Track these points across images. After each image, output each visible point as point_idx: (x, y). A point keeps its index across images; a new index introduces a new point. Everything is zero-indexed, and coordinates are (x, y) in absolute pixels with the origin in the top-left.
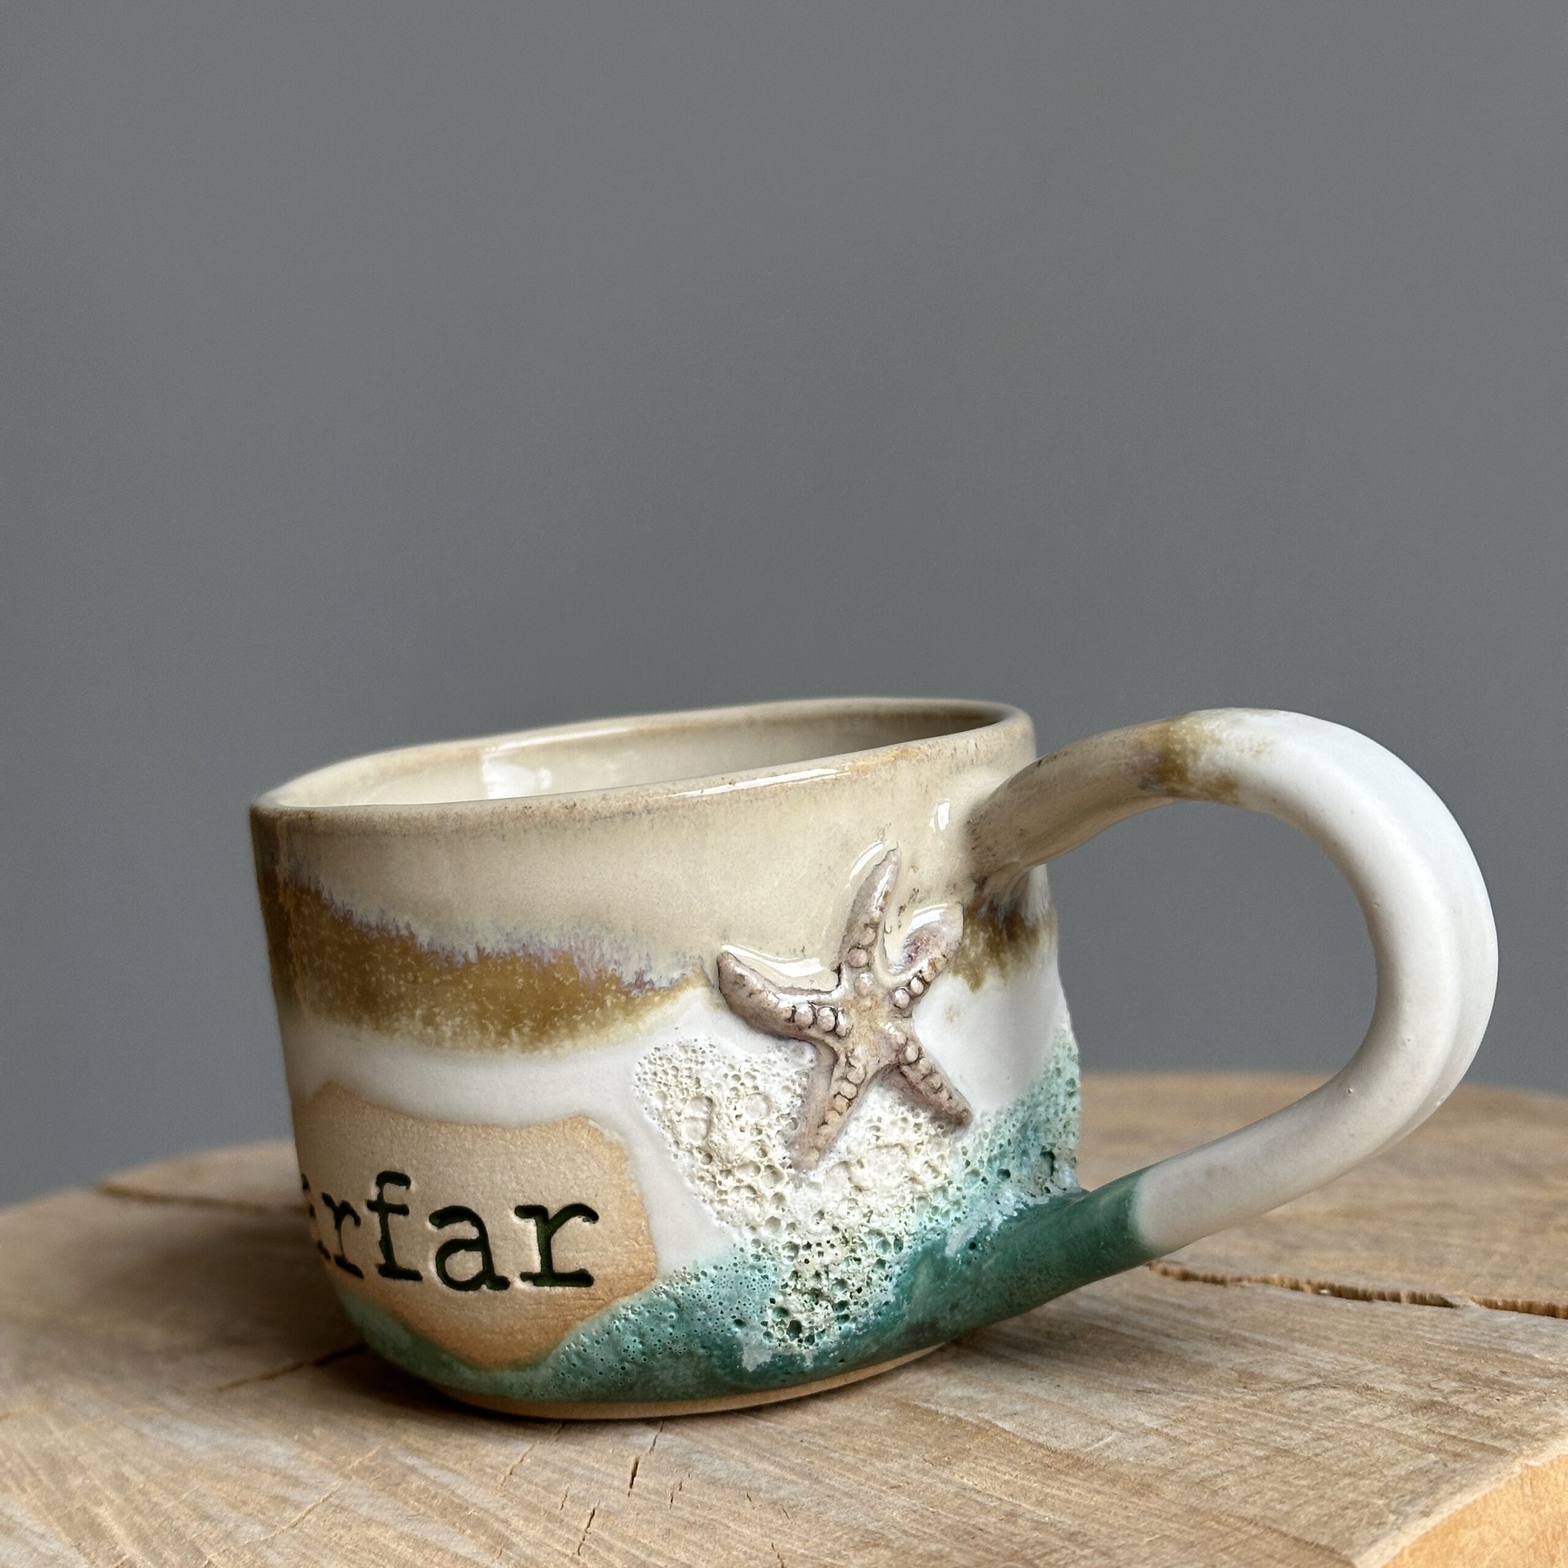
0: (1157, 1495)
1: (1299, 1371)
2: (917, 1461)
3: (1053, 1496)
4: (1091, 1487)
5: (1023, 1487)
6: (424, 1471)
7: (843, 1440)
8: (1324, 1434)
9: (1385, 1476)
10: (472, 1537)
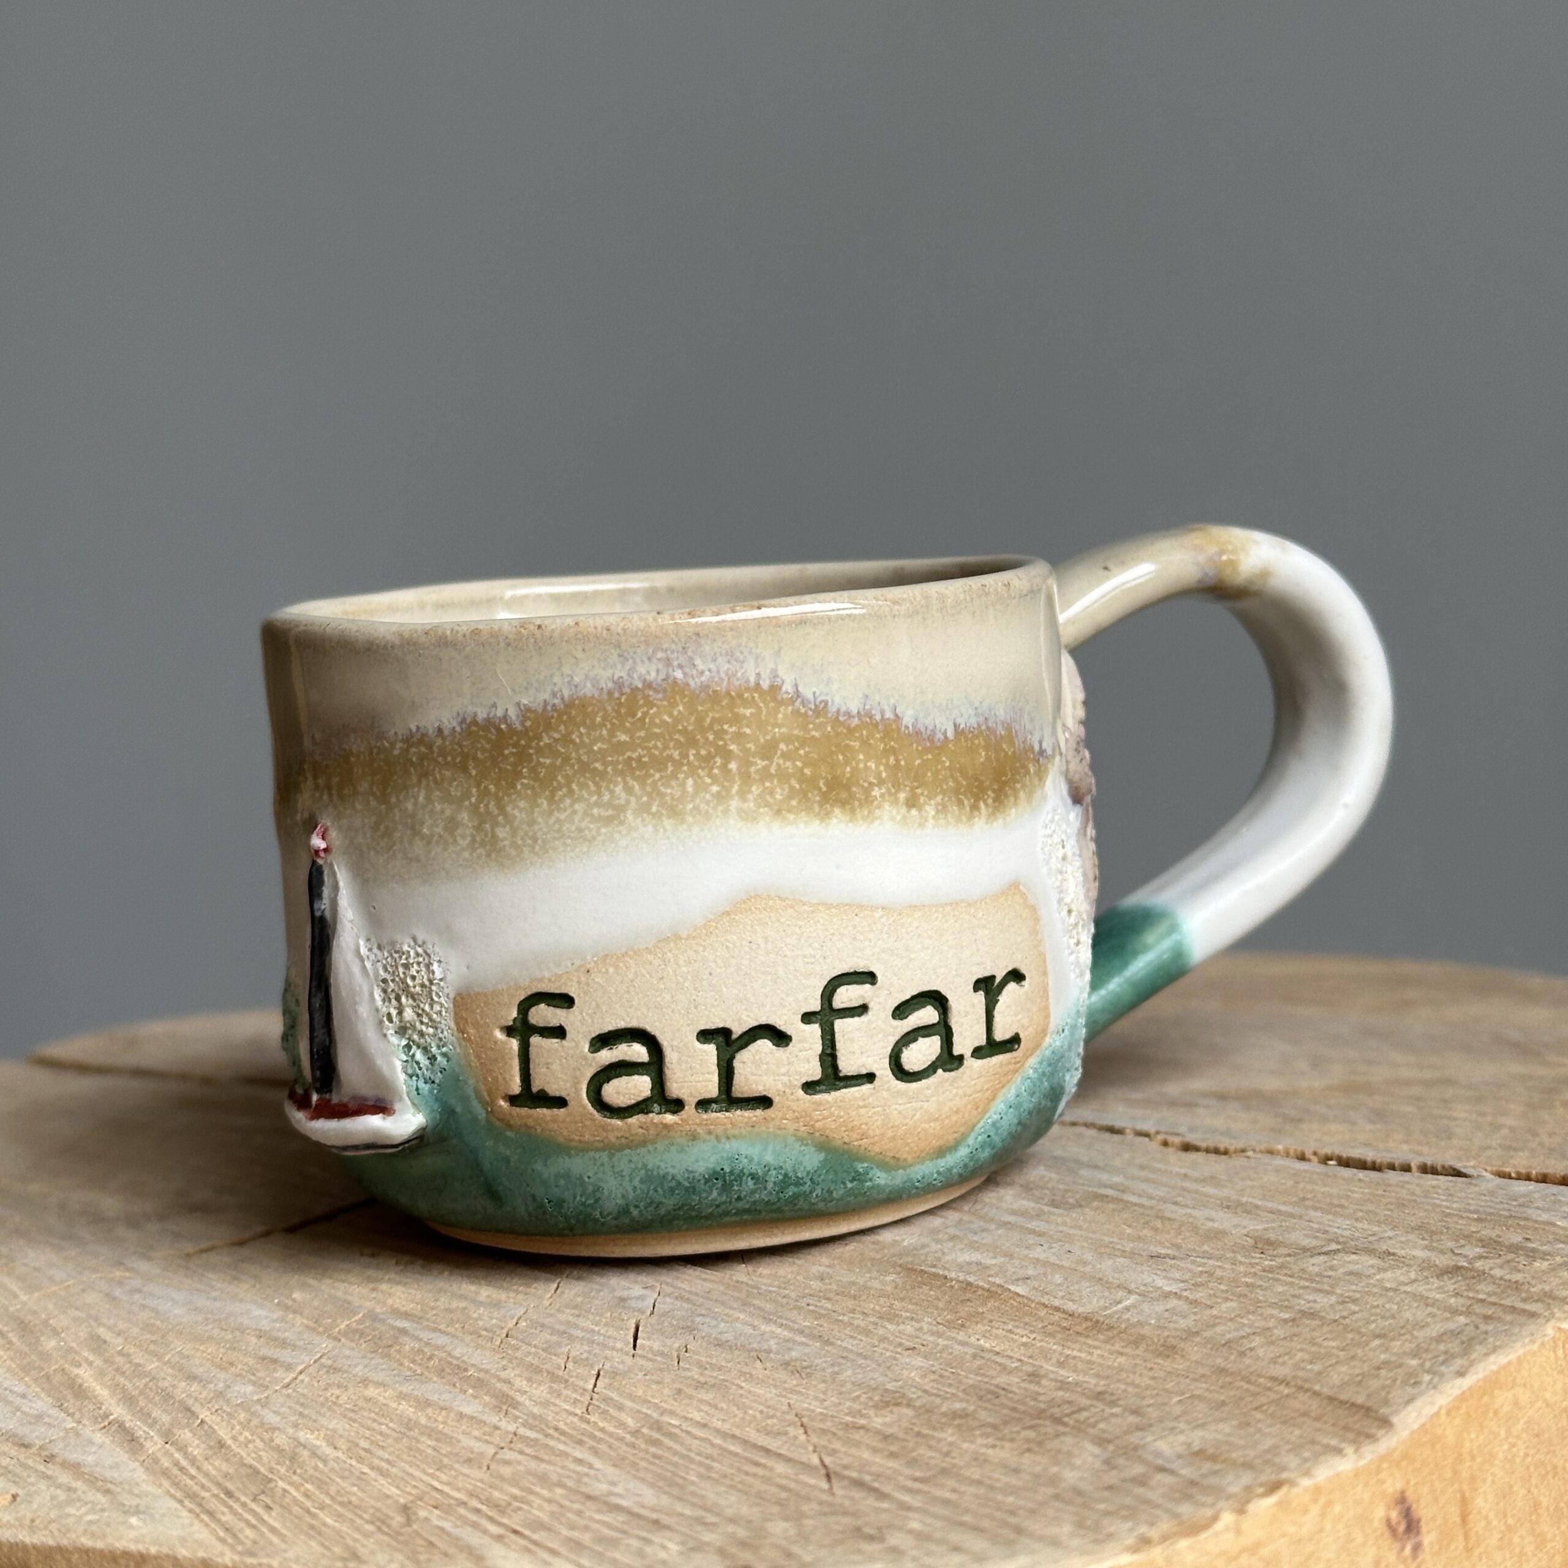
0: (1182, 1356)
1: (1316, 1238)
2: (930, 1324)
3: (1075, 1358)
4: (1113, 1348)
5: (1042, 1349)
6: (417, 1333)
7: (850, 1304)
8: (1348, 1297)
9: (1416, 1338)
10: (475, 1397)
